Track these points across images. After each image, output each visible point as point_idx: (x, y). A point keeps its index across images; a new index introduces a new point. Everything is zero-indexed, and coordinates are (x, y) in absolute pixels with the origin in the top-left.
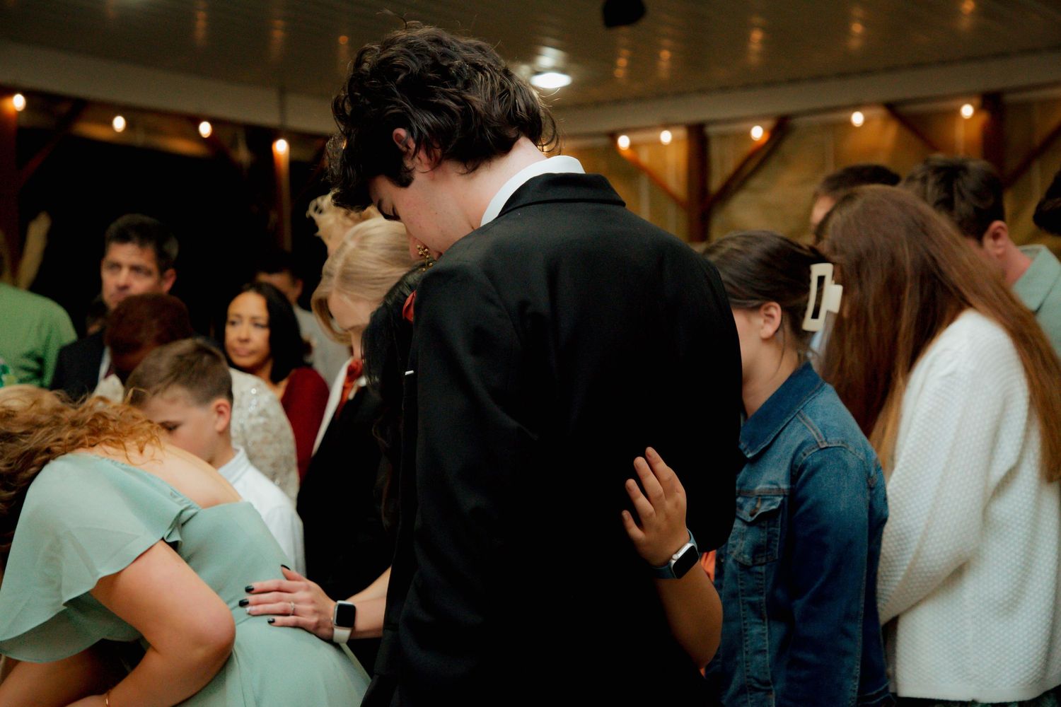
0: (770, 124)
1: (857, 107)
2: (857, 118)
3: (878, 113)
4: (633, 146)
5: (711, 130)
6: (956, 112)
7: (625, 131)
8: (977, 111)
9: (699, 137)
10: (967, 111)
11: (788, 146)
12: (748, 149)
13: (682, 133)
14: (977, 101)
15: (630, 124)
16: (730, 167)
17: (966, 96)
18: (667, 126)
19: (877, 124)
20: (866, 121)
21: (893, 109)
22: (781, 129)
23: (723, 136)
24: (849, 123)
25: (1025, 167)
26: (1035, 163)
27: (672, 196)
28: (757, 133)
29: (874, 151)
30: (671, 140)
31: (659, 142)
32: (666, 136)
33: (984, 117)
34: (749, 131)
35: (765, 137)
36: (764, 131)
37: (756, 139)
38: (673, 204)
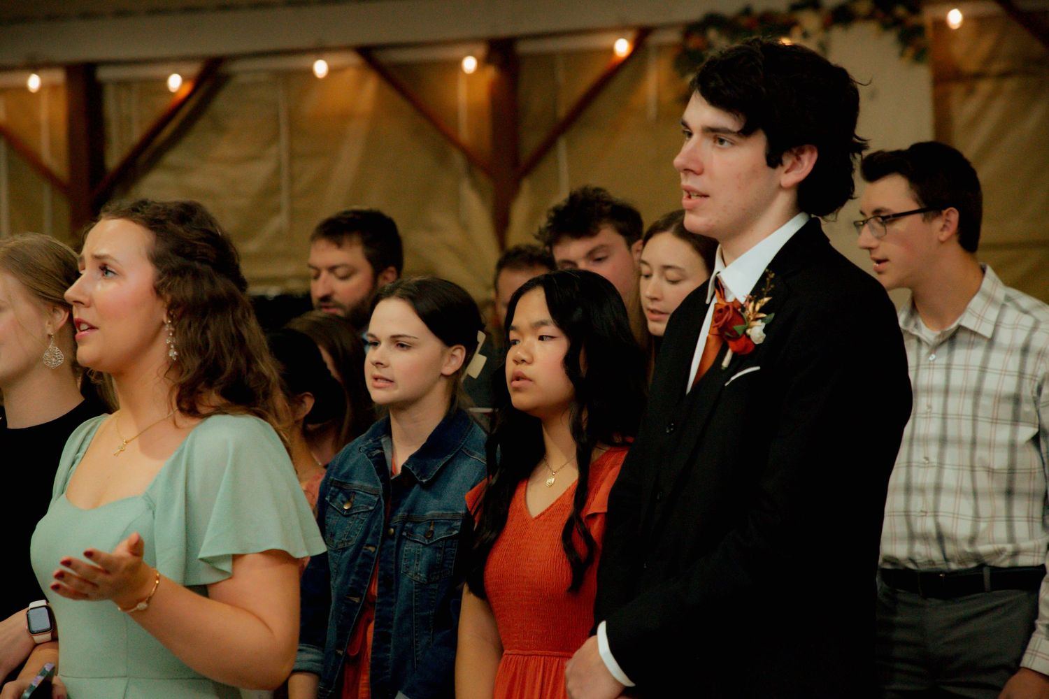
0: (194, 69)
1: (319, 51)
2: (321, 68)
3: (351, 59)
5: (104, 74)
6: (457, 64)
8: (484, 62)
9: (83, 82)
10: (470, 64)
11: (222, 103)
12: (164, 105)
13: (58, 76)
14: (481, 50)
16: (136, 135)
17: (466, 42)
18: (34, 67)
19: (350, 75)
20: (332, 71)
21: (368, 54)
22: (210, 77)
23: (124, 84)
24: (310, 72)
25: (548, 146)
26: (562, 144)
27: (47, 174)
28: (175, 82)
29: (346, 116)
30: (42, 88)
31: (24, 89)
32: (34, 82)
33: (491, 73)
34: (164, 80)
35: (187, 89)
36: (185, 79)
37: (173, 92)
38: (47, 187)
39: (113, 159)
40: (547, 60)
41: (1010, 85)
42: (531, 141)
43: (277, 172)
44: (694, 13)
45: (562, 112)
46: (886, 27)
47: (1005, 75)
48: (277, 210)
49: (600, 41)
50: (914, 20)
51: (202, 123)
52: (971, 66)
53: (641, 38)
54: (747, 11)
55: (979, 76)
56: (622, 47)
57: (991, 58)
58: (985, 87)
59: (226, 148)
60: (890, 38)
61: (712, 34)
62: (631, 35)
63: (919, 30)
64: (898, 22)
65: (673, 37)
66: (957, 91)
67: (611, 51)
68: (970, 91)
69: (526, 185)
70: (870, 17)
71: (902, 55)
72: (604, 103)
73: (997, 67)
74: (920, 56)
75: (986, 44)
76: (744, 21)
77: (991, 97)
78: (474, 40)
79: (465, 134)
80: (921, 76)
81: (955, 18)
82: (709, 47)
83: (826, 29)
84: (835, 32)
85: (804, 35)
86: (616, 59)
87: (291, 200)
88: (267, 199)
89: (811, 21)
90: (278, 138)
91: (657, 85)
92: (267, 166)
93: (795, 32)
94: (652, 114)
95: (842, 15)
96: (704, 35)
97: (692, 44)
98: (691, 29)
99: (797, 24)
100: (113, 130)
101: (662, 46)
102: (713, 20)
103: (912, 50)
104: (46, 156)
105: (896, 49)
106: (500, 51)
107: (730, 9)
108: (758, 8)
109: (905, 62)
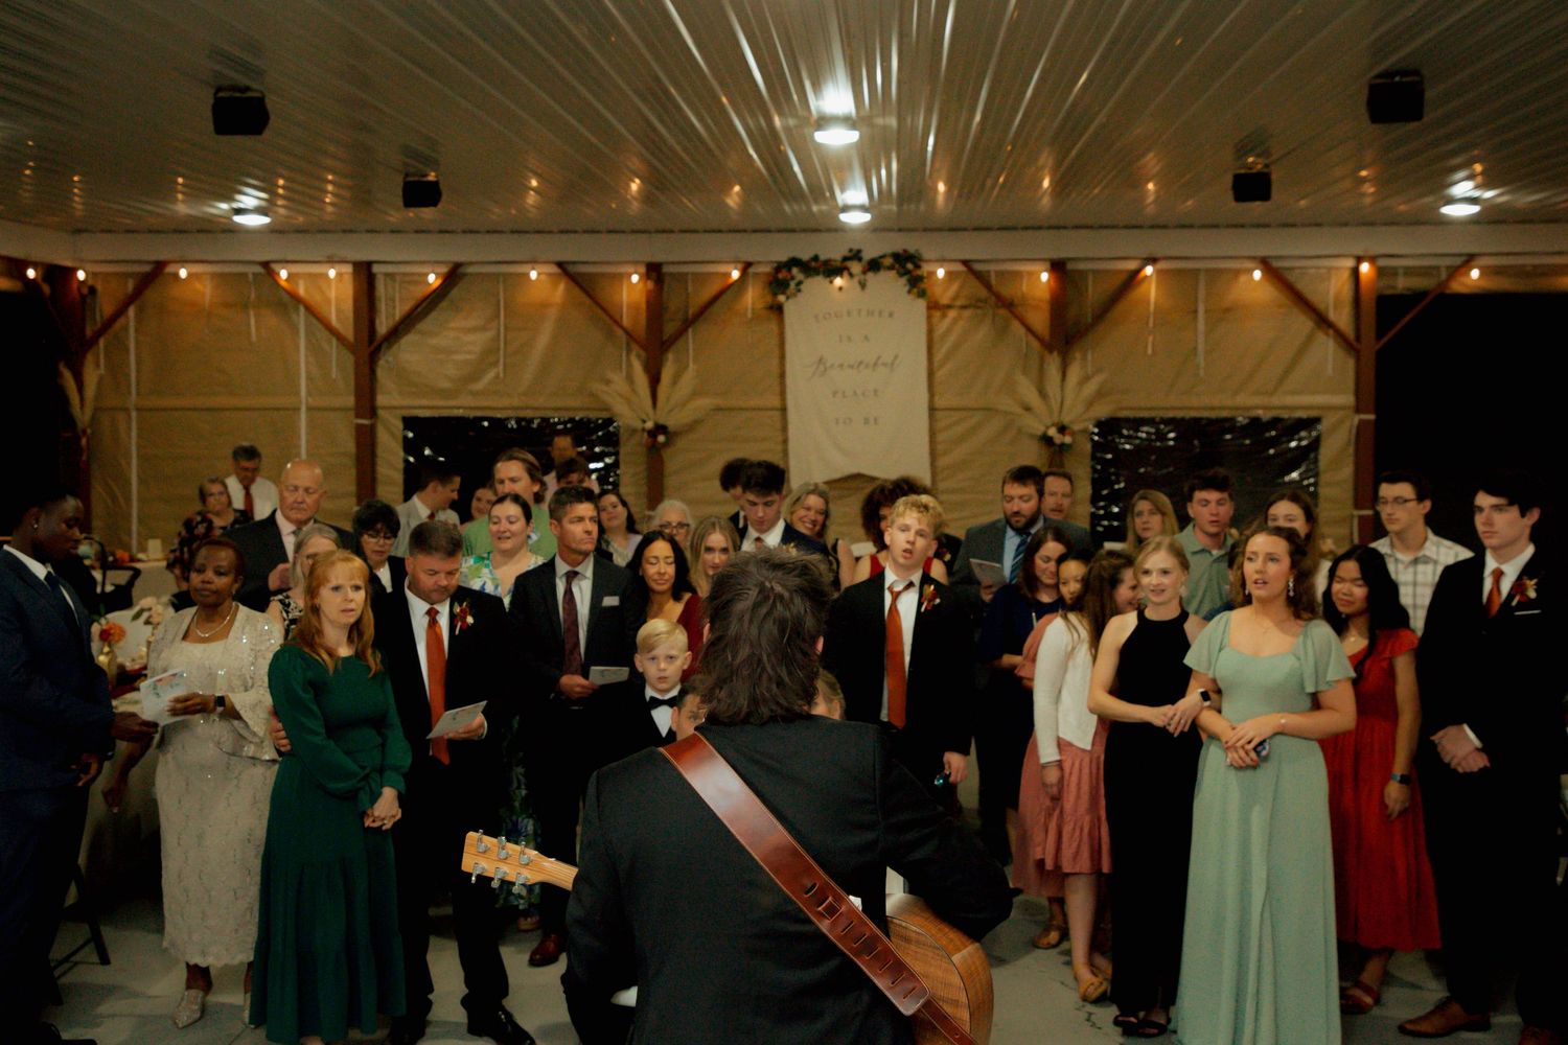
0: (444, 270)
1: (533, 262)
2: (533, 275)
3: (553, 270)
4: (290, 276)
5: (376, 269)
6: (626, 277)
7: (286, 262)
8: (642, 279)
9: (365, 274)
10: (635, 278)
11: (455, 293)
12: (420, 292)
13: (348, 269)
14: (643, 269)
15: (293, 256)
17: (633, 263)
18: (333, 263)
19: (549, 280)
20: (540, 277)
21: (560, 265)
22: (453, 276)
23: (390, 276)
24: (526, 276)
25: (681, 333)
26: (690, 330)
27: (336, 334)
28: (432, 278)
29: (544, 305)
30: (337, 276)
31: (327, 275)
32: (332, 273)
33: (650, 285)
34: (423, 276)
35: (439, 282)
36: (437, 275)
37: (430, 285)
38: (334, 341)
39: (383, 326)
40: (682, 277)
41: (967, 313)
42: (670, 328)
43: (496, 338)
44: (784, 258)
45: (690, 312)
46: (901, 275)
47: (964, 307)
48: (495, 364)
49: (722, 268)
50: (919, 272)
51: (444, 304)
52: (945, 300)
53: (746, 267)
54: (816, 258)
55: (949, 307)
56: (736, 275)
57: (955, 298)
58: (952, 314)
59: (459, 322)
60: (904, 280)
61: (795, 271)
62: (740, 266)
63: (920, 279)
64: (908, 272)
65: (767, 269)
66: (937, 314)
67: (729, 275)
68: (944, 316)
69: (670, 356)
70: (891, 268)
71: (909, 292)
72: (716, 308)
73: (959, 303)
74: (922, 294)
75: (955, 287)
76: (813, 264)
77: (955, 321)
78: (635, 263)
79: (626, 322)
80: (921, 304)
81: (941, 273)
82: (793, 278)
83: (864, 272)
84: (870, 275)
85: (851, 275)
86: (731, 281)
87: (505, 357)
88: (488, 357)
89: (856, 267)
90: (498, 316)
91: (752, 297)
92: (490, 334)
93: (845, 273)
94: (750, 315)
95: (874, 266)
96: (790, 271)
97: (780, 276)
98: (780, 267)
99: (847, 269)
100: (382, 306)
101: (756, 274)
102: (794, 262)
103: (915, 290)
104: (334, 321)
105: (907, 288)
106: (654, 271)
107: (805, 256)
108: (822, 257)
109: (911, 297)
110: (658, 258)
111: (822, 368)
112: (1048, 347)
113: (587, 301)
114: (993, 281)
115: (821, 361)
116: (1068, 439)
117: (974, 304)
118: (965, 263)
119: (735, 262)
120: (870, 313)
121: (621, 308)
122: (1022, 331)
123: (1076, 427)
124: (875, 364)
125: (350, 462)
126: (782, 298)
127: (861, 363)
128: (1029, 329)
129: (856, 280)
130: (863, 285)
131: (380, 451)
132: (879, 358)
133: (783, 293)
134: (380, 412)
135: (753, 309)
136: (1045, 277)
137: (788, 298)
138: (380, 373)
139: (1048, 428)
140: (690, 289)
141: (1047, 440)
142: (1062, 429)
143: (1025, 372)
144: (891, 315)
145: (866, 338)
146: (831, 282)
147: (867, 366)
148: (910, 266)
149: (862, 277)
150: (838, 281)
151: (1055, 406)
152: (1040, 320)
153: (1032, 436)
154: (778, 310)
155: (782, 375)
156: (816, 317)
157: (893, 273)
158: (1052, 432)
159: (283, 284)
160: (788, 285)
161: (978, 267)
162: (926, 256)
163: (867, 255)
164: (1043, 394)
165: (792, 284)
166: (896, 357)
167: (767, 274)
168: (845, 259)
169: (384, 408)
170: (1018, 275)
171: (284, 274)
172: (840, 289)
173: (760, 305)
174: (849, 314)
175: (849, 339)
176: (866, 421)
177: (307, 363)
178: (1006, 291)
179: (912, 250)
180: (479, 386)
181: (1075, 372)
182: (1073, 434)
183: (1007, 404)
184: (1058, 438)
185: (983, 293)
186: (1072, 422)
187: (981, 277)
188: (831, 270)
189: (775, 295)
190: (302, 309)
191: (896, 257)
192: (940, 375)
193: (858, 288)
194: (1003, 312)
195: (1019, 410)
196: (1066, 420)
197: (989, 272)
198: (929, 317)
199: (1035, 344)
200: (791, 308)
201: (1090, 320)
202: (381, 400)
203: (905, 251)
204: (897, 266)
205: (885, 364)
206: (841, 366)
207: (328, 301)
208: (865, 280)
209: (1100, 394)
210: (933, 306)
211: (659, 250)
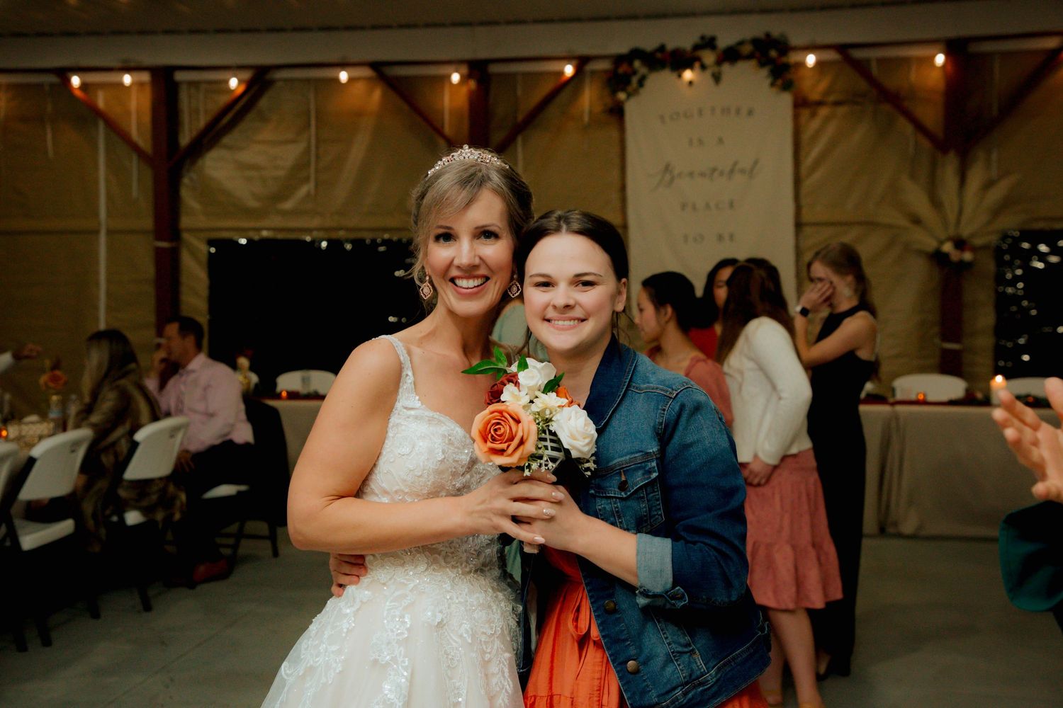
0: (247, 75)
1: (343, 65)
2: (344, 76)
3: (367, 72)
4: (84, 86)
5: (180, 76)
6: (447, 77)
7: (78, 70)
8: (464, 79)
9: (165, 83)
10: (456, 78)
11: (263, 103)
12: (224, 100)
13: (145, 77)
14: (465, 70)
15: (84, 62)
16: (202, 122)
17: (455, 63)
18: (128, 69)
19: (363, 84)
20: (351, 80)
21: (376, 66)
22: (260, 81)
23: (194, 84)
24: (337, 80)
25: (510, 141)
26: (519, 140)
27: (135, 147)
28: (234, 83)
29: (359, 114)
30: (133, 84)
31: (121, 85)
32: (127, 79)
33: (472, 85)
34: (227, 82)
35: (242, 89)
36: (240, 81)
37: (233, 91)
38: (135, 157)
39: (185, 139)
40: (510, 78)
41: (842, 110)
42: (497, 137)
43: (307, 151)
44: (624, 49)
45: (520, 117)
46: (762, 64)
47: (837, 104)
48: (307, 179)
49: (552, 66)
50: (784, 60)
51: (250, 116)
52: (815, 96)
53: (582, 63)
54: (662, 48)
55: (820, 104)
56: (569, 70)
57: (828, 92)
58: (824, 111)
59: (267, 133)
60: (764, 72)
61: (637, 64)
62: (574, 61)
63: (787, 67)
64: (771, 61)
65: (606, 65)
66: (805, 113)
67: (561, 73)
68: (813, 115)
70: (749, 57)
71: (772, 85)
72: (553, 111)
73: (832, 98)
74: (787, 86)
75: (827, 81)
76: (659, 55)
77: (827, 119)
78: (458, 62)
79: (448, 130)
80: (786, 99)
81: (811, 60)
82: (635, 73)
83: (719, 62)
84: (726, 68)
85: (703, 67)
86: (564, 79)
87: (317, 171)
88: (298, 172)
89: (709, 57)
90: (309, 125)
91: (589, 99)
92: (298, 148)
93: (697, 65)
94: (586, 119)
95: (731, 55)
96: (631, 64)
97: (621, 70)
98: (619, 60)
99: (698, 59)
100: (185, 118)
101: (593, 73)
102: (636, 53)
103: (779, 82)
104: (134, 134)
105: (768, 81)
106: (477, 69)
107: (649, 45)
108: (670, 46)
109: (774, 90)
110: (483, 54)
111: (668, 177)
112: (942, 145)
113: (405, 107)
114: (875, 70)
115: (667, 168)
116: (968, 256)
117: (852, 99)
118: (842, 49)
119: (567, 59)
120: (726, 111)
121: (443, 114)
122: (909, 129)
123: (978, 242)
124: (732, 171)
125: (150, 290)
126: (622, 96)
127: (714, 170)
128: (919, 127)
129: (708, 73)
130: (717, 78)
131: (184, 279)
132: (735, 164)
133: (623, 90)
134: (185, 236)
135: (591, 112)
136: (940, 59)
137: (629, 96)
138: (185, 193)
139: (942, 243)
140: (519, 92)
141: (938, 258)
142: (960, 244)
143: (913, 176)
144: (750, 113)
145: (721, 141)
146: (680, 76)
147: (722, 174)
148: (773, 53)
149: (716, 69)
150: (688, 75)
151: (952, 217)
152: (932, 115)
153: (920, 252)
154: (617, 112)
155: (623, 188)
156: (662, 118)
157: (753, 63)
158: (948, 247)
159: (79, 94)
160: (628, 82)
161: (858, 54)
162: (795, 40)
163: (724, 42)
164: (936, 203)
165: (635, 80)
166: (756, 163)
167: (605, 72)
168: (697, 47)
169: (190, 230)
170: (906, 61)
171: (76, 81)
172: (691, 83)
173: (598, 108)
174: (700, 112)
175: (701, 142)
176: (720, 238)
177: (107, 181)
178: (891, 82)
179: (776, 33)
180: (288, 205)
181: (976, 177)
182: (974, 249)
183: (889, 216)
184: (955, 255)
185: (863, 85)
186: (973, 235)
187: (861, 68)
188: (679, 61)
189: (614, 92)
190: (101, 125)
191: (755, 42)
192: (807, 184)
193: (711, 81)
194: (886, 107)
195: (904, 222)
196: (965, 232)
197: (868, 61)
198: (796, 117)
199: (926, 144)
200: (633, 109)
201: (995, 112)
202: (185, 222)
203: (768, 35)
204: (757, 54)
205: (742, 171)
206: (691, 174)
207: (128, 113)
208: (720, 73)
209: (1005, 205)
210: (801, 104)
211: (483, 45)
